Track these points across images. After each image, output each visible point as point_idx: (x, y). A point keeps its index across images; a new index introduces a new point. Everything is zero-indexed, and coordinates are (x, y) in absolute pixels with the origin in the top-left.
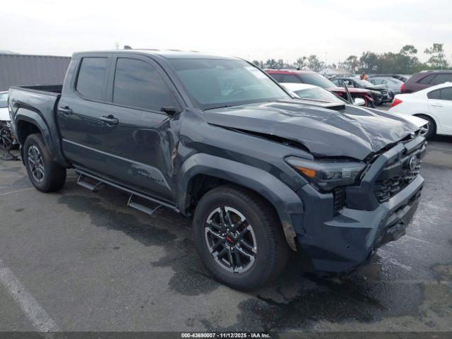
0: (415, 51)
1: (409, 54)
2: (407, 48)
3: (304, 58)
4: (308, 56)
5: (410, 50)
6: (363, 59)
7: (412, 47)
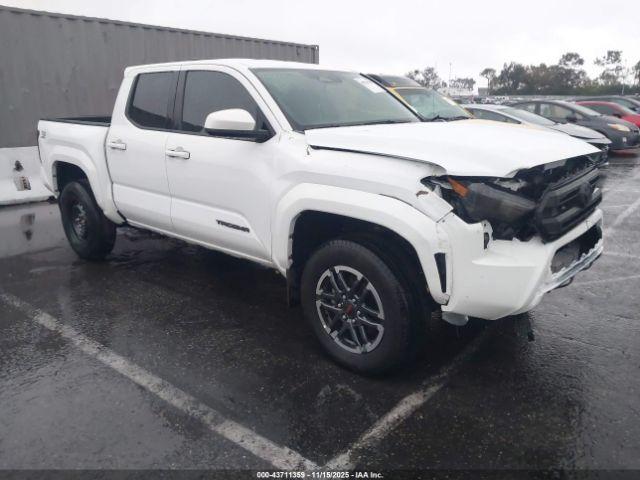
0: (581, 62)
1: (570, 65)
2: (569, 57)
3: (417, 72)
4: (422, 69)
5: (573, 60)
6: (505, 73)
7: (576, 56)
